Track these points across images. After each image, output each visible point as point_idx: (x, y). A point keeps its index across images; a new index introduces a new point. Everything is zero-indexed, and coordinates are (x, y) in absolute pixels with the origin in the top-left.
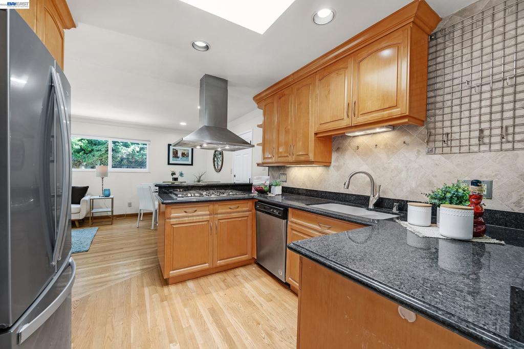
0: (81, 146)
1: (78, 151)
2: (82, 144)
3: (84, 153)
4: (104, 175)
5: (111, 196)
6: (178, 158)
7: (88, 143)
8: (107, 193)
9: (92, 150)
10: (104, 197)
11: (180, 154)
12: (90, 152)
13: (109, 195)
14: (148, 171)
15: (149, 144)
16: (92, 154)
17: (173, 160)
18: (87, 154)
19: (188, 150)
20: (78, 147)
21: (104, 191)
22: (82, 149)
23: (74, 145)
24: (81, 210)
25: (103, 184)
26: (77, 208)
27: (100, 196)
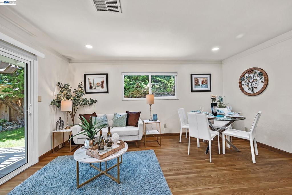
4: (151, 102)
5: (158, 121)
6: (199, 85)
8: (155, 118)
10: (153, 122)
11: (200, 82)
12: (128, 89)
13: (156, 120)
14: (176, 98)
15: (176, 76)
17: (195, 88)
19: (207, 78)
21: (153, 116)
24: (140, 132)
25: (151, 110)
26: (137, 131)
27: (149, 120)
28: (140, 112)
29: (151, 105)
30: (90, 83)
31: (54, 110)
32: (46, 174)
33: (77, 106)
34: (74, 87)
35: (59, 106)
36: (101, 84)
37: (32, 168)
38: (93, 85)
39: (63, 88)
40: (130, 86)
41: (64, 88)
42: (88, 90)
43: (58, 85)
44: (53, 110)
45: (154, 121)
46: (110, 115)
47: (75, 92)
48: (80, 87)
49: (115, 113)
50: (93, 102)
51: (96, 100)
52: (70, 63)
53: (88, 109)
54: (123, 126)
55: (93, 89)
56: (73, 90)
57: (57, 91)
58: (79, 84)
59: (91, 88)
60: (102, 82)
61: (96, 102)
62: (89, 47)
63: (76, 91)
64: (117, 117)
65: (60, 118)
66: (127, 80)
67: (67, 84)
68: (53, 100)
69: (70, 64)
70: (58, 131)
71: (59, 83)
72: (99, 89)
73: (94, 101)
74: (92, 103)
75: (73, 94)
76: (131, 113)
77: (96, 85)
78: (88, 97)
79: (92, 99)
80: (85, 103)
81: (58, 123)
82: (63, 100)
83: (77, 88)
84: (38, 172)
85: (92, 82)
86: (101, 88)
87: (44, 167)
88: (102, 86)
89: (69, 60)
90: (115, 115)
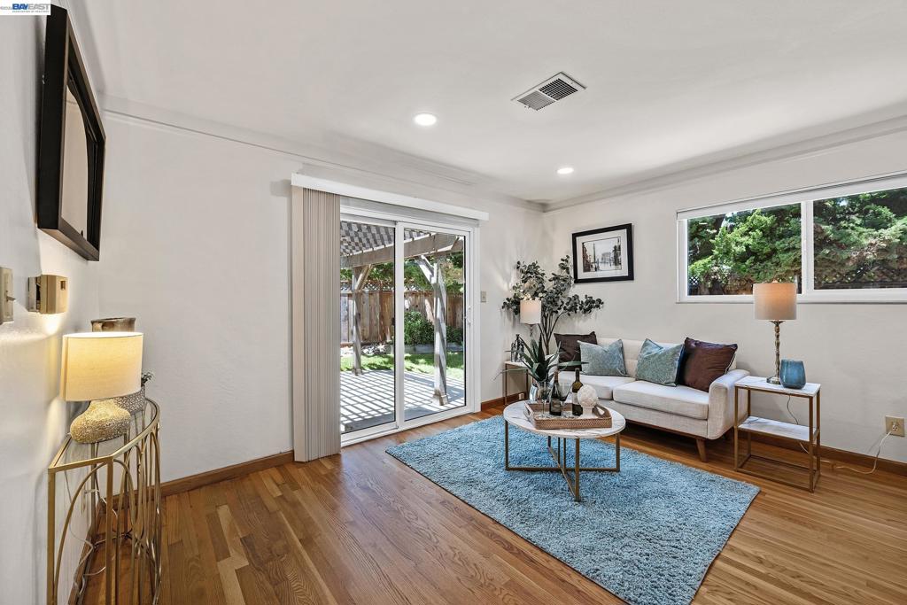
0: (747, 246)
1: (741, 258)
2: (750, 241)
3: (755, 261)
4: (781, 314)
7: (764, 236)
8: (793, 374)
9: (774, 251)
10: (780, 388)
12: (769, 256)
13: (799, 384)
16: (774, 260)
18: (762, 261)
20: (740, 249)
21: (781, 365)
22: (750, 252)
23: (733, 246)
24: (712, 412)
25: (778, 345)
26: (702, 406)
27: (768, 381)
28: (736, 346)
29: (777, 324)
30: (585, 257)
31: (510, 319)
32: (479, 432)
33: (557, 312)
34: (550, 268)
35: (517, 311)
36: (612, 255)
37: (470, 416)
38: (592, 261)
39: (527, 272)
40: (778, 243)
41: (530, 272)
42: (582, 275)
43: (518, 268)
44: (507, 319)
45: (786, 387)
46: (633, 345)
47: (554, 279)
48: (563, 267)
49: (647, 340)
50: (592, 305)
51: (599, 301)
52: (544, 212)
53: (581, 322)
54: (663, 383)
55: (594, 269)
56: (549, 276)
57: (515, 279)
58: (562, 260)
59: (587, 268)
60: (617, 250)
61: (601, 306)
62: (565, 171)
63: (556, 278)
64: (648, 353)
65: (518, 336)
66: (760, 221)
67: (534, 264)
68: (508, 299)
69: (545, 215)
70: (514, 363)
71: (519, 263)
72: (607, 270)
73: (594, 302)
74: (590, 308)
75: (549, 286)
76: (699, 344)
77: (600, 260)
78: (581, 291)
79: (591, 297)
80: (574, 307)
81: (513, 346)
82: (525, 298)
83: (557, 271)
84: (472, 424)
85: (590, 252)
86: (613, 267)
87: (483, 421)
88: (617, 262)
89: (544, 207)
90: (645, 345)
